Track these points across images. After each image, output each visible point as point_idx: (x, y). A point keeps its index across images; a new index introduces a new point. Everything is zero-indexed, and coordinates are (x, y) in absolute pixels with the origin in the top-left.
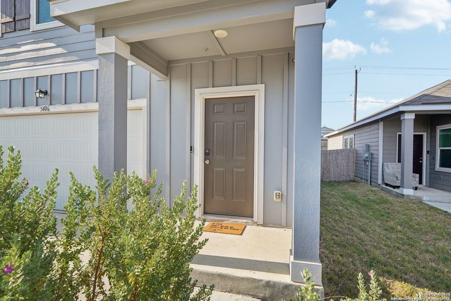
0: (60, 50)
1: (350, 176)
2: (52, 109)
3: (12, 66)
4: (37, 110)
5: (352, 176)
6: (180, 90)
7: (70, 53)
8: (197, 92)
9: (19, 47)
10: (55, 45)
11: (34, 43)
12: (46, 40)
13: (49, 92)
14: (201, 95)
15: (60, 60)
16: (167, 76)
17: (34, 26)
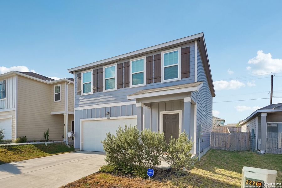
0: (114, 99)
1: (247, 148)
2: (111, 118)
3: (97, 104)
4: (106, 118)
5: (248, 148)
6: (155, 112)
7: (118, 99)
8: (160, 112)
9: (99, 97)
10: (112, 97)
11: (105, 96)
12: (109, 95)
13: (110, 112)
14: (162, 113)
15: (114, 102)
16: (150, 107)
17: (104, 90)
